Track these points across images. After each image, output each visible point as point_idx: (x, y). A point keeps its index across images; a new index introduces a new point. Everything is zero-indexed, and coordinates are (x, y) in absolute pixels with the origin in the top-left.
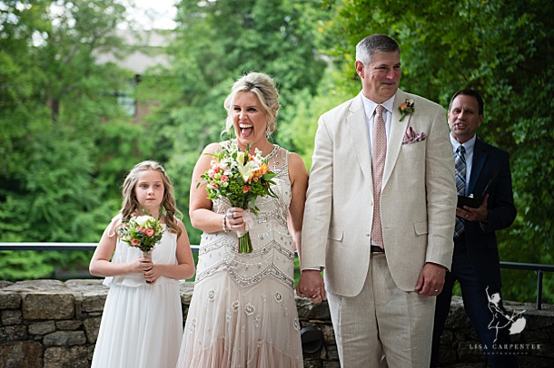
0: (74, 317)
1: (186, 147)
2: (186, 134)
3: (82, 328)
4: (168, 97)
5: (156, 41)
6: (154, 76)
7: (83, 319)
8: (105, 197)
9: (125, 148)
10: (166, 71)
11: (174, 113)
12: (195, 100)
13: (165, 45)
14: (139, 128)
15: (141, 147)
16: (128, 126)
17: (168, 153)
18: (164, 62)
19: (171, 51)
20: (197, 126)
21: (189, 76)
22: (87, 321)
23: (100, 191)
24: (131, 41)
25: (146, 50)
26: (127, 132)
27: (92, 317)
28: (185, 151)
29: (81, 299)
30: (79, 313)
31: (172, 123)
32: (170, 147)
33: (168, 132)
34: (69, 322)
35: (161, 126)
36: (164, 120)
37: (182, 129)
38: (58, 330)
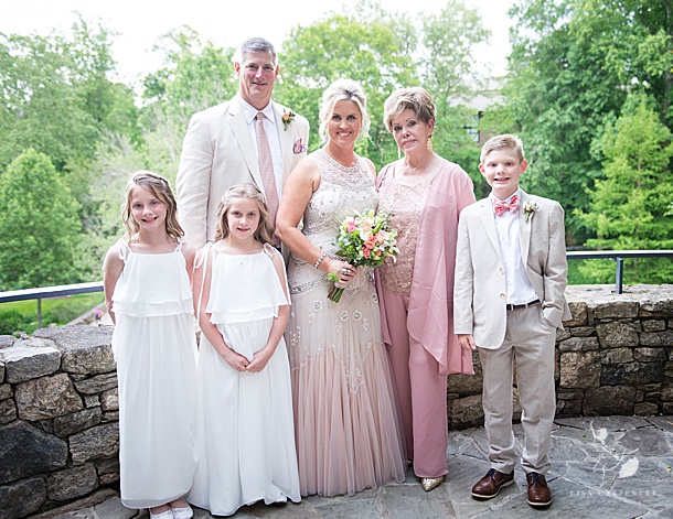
0: (586, 323)
3: (594, 334)
5: (493, 86)
6: (492, 112)
7: (595, 325)
10: (502, 107)
13: (500, 88)
18: (499, 100)
19: (505, 92)
21: (520, 109)
22: (599, 327)
24: (475, 88)
25: (486, 94)
27: (603, 323)
29: (593, 307)
30: (592, 320)
34: (582, 328)
38: (572, 336)
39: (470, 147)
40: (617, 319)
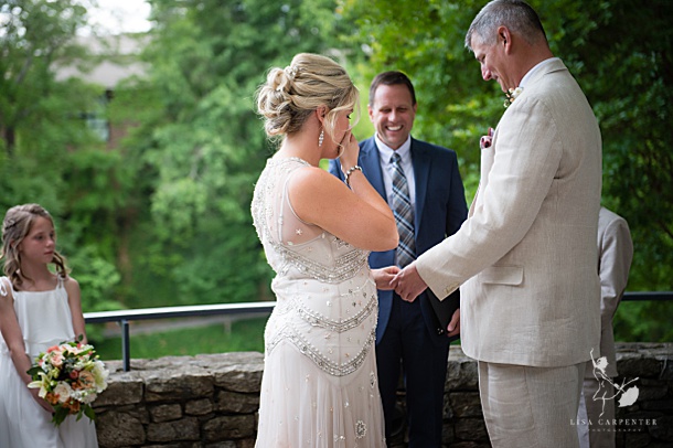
1: (176, 173)
2: (173, 158)
4: (147, 114)
5: (127, 47)
6: (129, 91)
8: (80, 242)
9: (101, 181)
10: (142, 83)
11: (158, 134)
12: (182, 115)
13: (139, 51)
14: (115, 155)
15: (121, 178)
16: (102, 153)
17: (154, 183)
18: (139, 71)
19: (147, 58)
20: (186, 147)
21: (173, 87)
23: (74, 236)
24: (96, 49)
25: (117, 59)
26: (101, 161)
28: (174, 179)
31: (155, 145)
32: (156, 175)
33: (152, 157)
35: (143, 151)
36: (146, 142)
37: (168, 152)
39: (92, 151)
40: (113, 407)
